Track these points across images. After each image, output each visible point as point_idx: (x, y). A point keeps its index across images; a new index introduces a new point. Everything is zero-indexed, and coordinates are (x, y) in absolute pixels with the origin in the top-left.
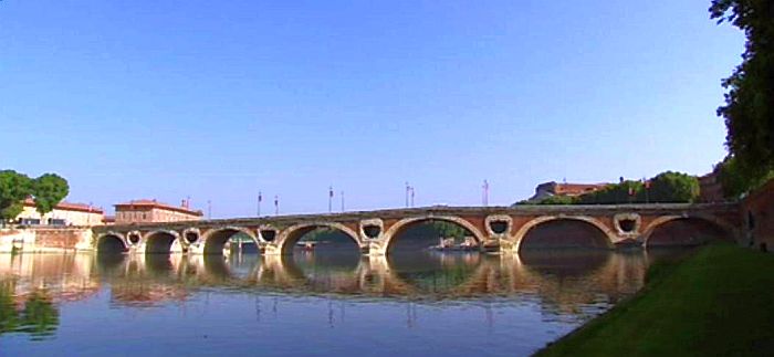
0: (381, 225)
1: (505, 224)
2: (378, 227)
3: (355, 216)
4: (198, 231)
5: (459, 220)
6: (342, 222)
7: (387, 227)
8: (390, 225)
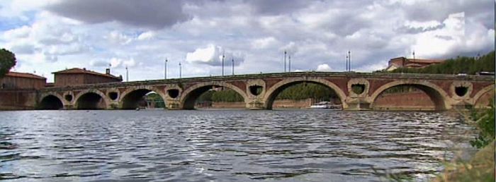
0: (264, 86)
1: (363, 87)
2: (261, 87)
3: (243, 78)
4: (117, 91)
5: (327, 83)
6: (233, 83)
7: (268, 87)
8: (271, 86)
